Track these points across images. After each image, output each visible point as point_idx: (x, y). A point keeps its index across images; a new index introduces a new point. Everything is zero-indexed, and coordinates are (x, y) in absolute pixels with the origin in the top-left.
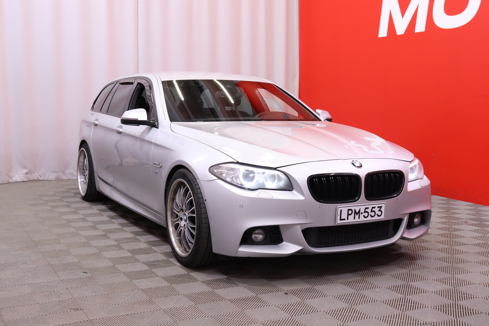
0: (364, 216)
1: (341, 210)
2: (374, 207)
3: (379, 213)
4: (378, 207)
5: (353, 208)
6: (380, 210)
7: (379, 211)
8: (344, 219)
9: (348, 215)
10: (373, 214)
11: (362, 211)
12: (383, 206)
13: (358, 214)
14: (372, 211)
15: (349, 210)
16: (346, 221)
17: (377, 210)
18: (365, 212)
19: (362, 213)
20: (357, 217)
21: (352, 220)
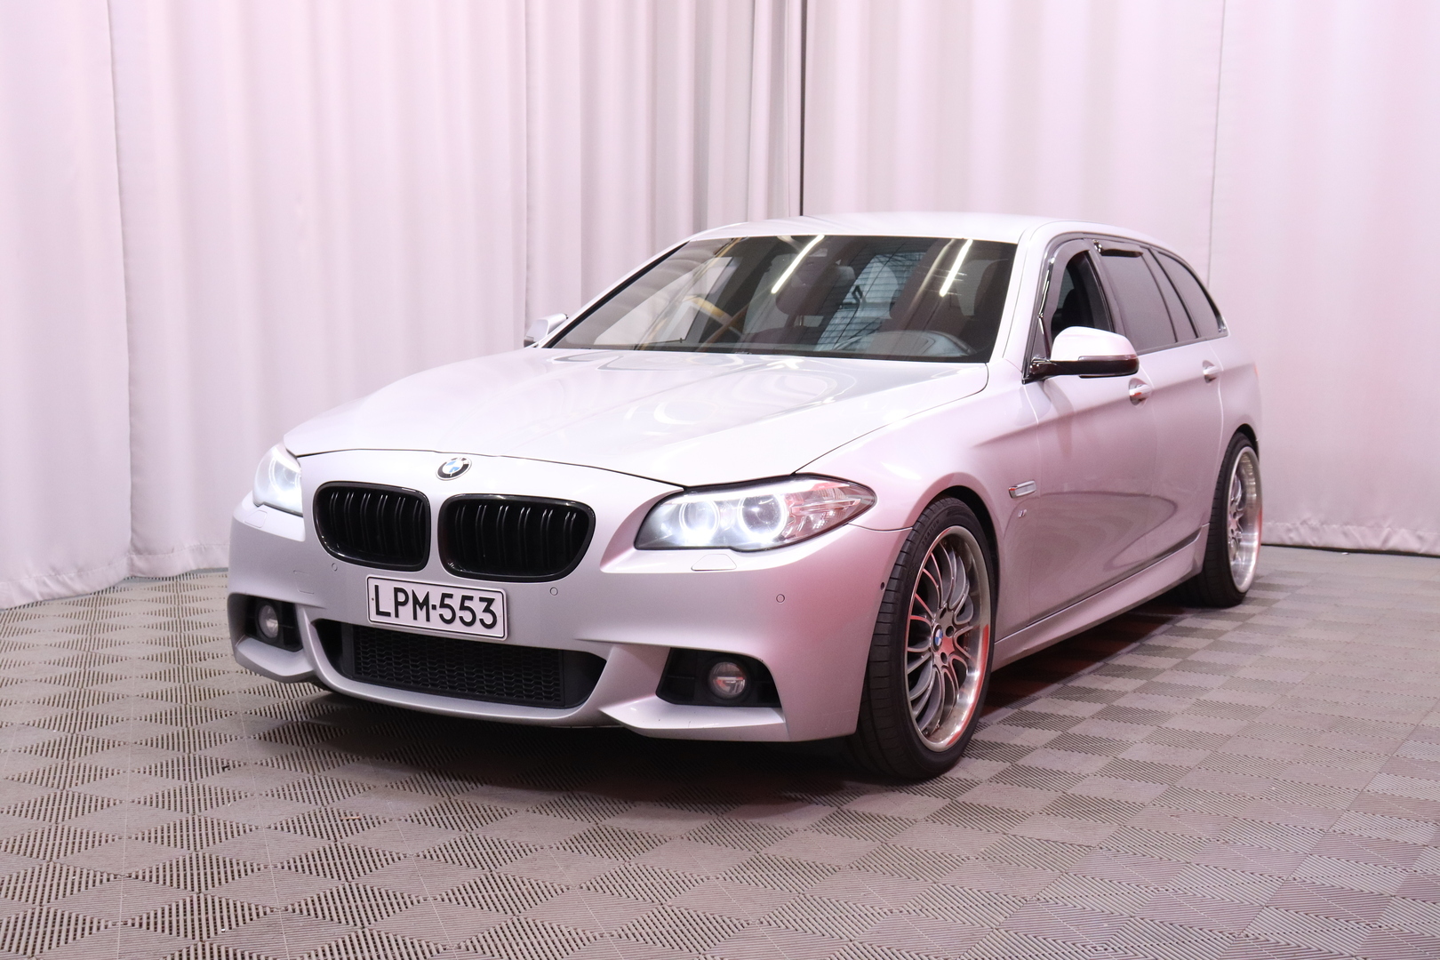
0: (441, 616)
1: (377, 587)
2: (471, 598)
3: (488, 619)
4: (482, 599)
5: (408, 588)
6: (487, 610)
7: (484, 611)
8: (388, 614)
9: (397, 604)
10: (468, 617)
11: (435, 600)
12: (498, 598)
13: (425, 607)
14: (463, 607)
15: (397, 590)
16: (392, 620)
17: (478, 607)
18: (443, 605)
19: (434, 607)
20: (422, 614)
21: (406, 620)
